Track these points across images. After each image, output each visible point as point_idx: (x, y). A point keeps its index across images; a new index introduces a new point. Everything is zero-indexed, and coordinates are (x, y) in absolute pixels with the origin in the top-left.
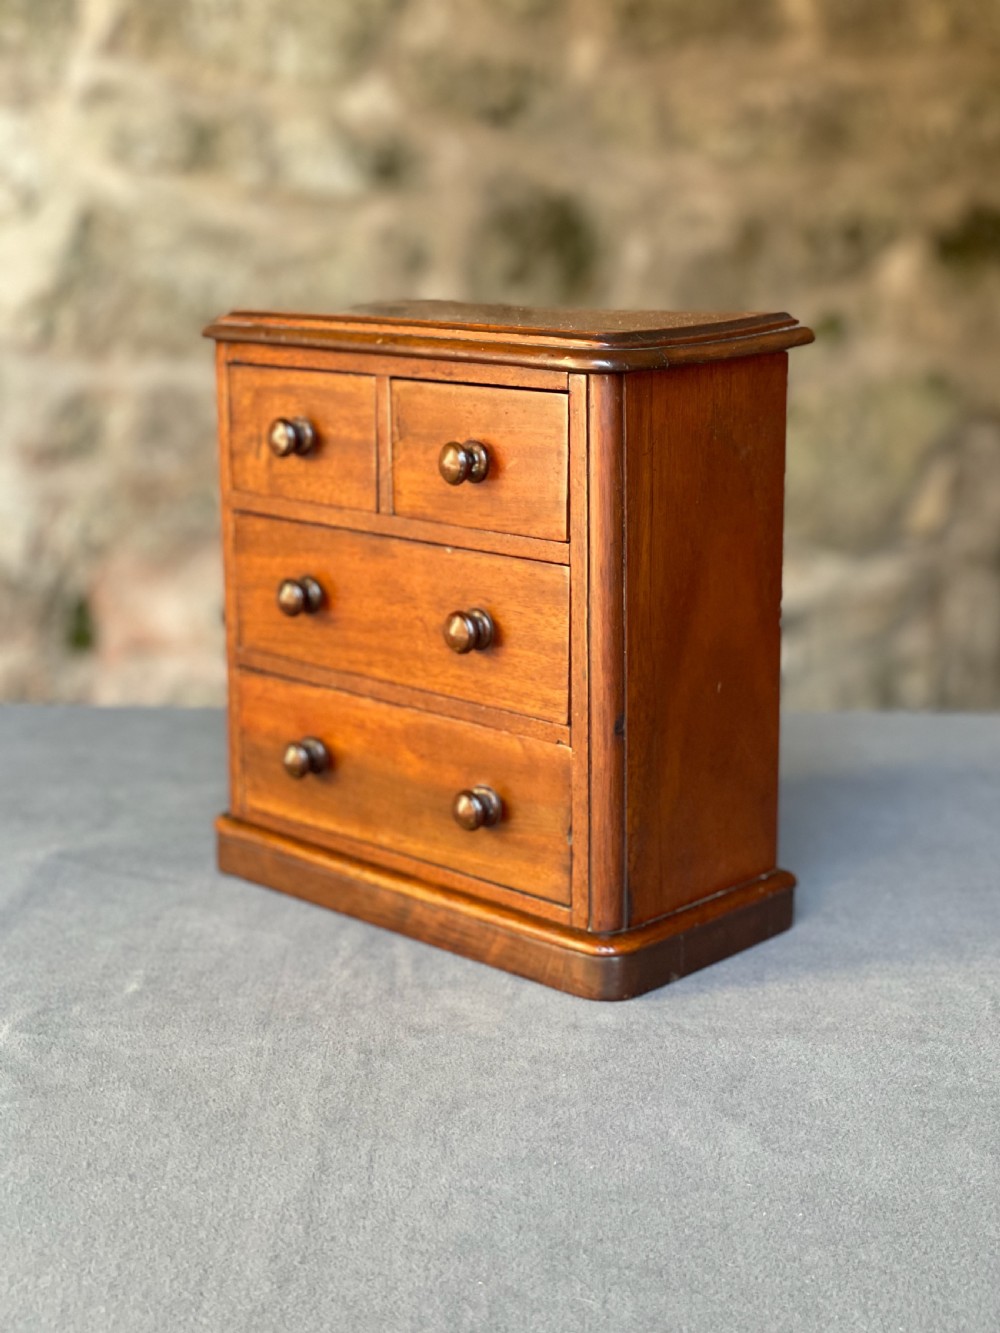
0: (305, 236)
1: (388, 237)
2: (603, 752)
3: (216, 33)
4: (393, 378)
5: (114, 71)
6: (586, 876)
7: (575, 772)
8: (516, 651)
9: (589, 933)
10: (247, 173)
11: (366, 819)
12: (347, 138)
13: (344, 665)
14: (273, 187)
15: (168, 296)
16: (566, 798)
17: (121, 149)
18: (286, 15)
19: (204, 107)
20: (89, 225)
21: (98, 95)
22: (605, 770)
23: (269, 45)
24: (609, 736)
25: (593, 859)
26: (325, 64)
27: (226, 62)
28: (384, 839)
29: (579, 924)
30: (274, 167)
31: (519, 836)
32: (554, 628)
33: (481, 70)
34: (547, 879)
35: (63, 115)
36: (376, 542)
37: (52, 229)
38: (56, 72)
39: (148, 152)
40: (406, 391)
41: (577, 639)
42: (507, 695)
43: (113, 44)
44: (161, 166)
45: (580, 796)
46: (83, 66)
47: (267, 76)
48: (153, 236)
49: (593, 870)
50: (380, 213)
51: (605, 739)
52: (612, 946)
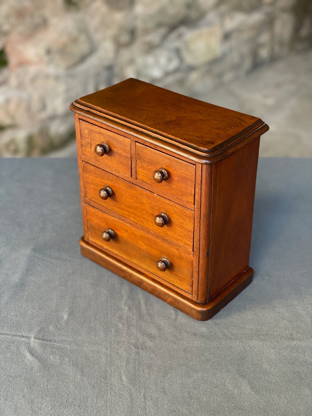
2: (203, 260)
4: (136, 142)
6: (197, 289)
7: (194, 263)
8: (176, 228)
9: (198, 303)
11: (128, 255)
13: (121, 213)
16: (192, 269)
22: (204, 264)
24: (205, 256)
25: (199, 285)
28: (134, 261)
29: (195, 299)
31: (176, 273)
32: (189, 226)
34: (184, 287)
36: (131, 185)
40: (141, 147)
41: (196, 231)
42: (173, 238)
45: (196, 270)
49: (199, 288)
51: (204, 257)
52: (204, 308)
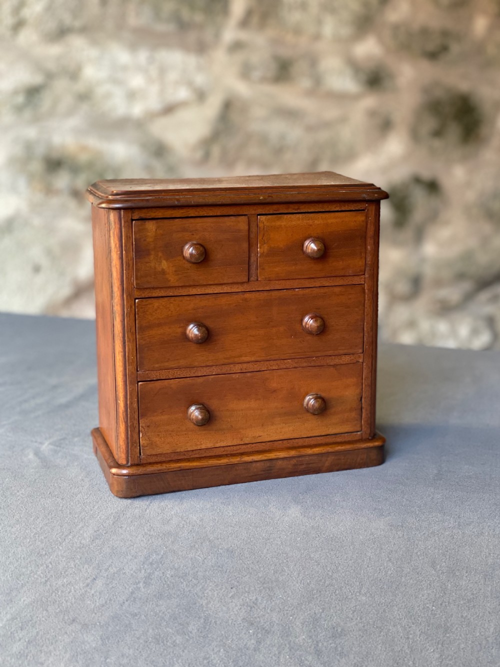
0: (331, 112)
1: (372, 114)
3: (295, 17)
5: (244, 36)
10: (306, 83)
12: (354, 66)
14: (317, 88)
15: (263, 140)
17: (246, 72)
18: (329, 8)
19: (285, 52)
20: (228, 106)
21: (237, 47)
23: (319, 22)
26: (346, 31)
27: (297, 31)
30: (318, 80)
33: (425, 32)
35: (220, 56)
37: (212, 108)
38: (217, 36)
39: (257, 74)
43: (245, 23)
44: (264, 80)
46: (230, 34)
47: (317, 37)
48: (258, 112)
50: (370, 101)
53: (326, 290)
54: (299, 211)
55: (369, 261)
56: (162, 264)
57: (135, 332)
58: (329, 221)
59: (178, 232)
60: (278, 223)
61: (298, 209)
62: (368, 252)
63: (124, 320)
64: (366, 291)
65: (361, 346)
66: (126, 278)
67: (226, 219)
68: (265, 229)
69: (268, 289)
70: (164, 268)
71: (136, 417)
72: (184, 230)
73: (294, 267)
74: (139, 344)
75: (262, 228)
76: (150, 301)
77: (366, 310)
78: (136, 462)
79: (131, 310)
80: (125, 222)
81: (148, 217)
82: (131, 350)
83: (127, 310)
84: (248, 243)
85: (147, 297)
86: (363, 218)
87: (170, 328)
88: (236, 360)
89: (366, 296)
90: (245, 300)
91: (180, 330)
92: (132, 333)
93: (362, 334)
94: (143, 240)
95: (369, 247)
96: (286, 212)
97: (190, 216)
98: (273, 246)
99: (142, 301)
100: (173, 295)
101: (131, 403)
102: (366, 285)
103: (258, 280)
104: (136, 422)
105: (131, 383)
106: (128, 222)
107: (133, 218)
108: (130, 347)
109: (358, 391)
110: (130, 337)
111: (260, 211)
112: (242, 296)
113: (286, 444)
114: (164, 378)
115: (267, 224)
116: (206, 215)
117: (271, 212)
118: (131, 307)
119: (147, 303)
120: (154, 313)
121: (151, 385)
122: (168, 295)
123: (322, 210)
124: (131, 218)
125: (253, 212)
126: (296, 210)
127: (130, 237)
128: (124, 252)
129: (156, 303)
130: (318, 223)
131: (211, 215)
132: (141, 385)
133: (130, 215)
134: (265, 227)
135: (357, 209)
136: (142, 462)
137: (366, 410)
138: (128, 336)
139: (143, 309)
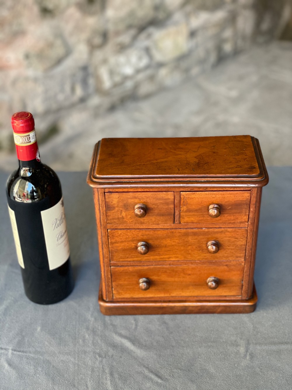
53: (222, 229)
54: (207, 190)
55: (251, 216)
56: (123, 214)
57: (108, 244)
58: (225, 196)
59: (131, 199)
60: (193, 196)
61: (206, 189)
62: (250, 211)
63: (102, 238)
64: (249, 231)
65: (244, 257)
66: (102, 219)
67: (161, 193)
68: (185, 199)
69: (186, 227)
70: (124, 216)
71: (110, 281)
72: (135, 198)
73: (202, 218)
74: (111, 250)
75: (183, 198)
76: (116, 230)
77: (248, 240)
78: (111, 300)
79: (106, 235)
80: (100, 193)
81: (114, 191)
82: (106, 253)
83: (103, 234)
84: (174, 205)
85: (114, 228)
86: (249, 195)
87: (128, 243)
88: (167, 259)
89: (248, 233)
90: (173, 232)
91: (133, 245)
92: (107, 245)
93: (244, 252)
94: (110, 202)
95: (252, 209)
96: (198, 190)
97: (138, 191)
98: (189, 207)
99: (112, 231)
100: (129, 228)
101: (107, 275)
102: (248, 228)
103: (180, 223)
104: (110, 284)
105: (107, 266)
106: (102, 193)
107: (105, 192)
108: (106, 251)
109: (241, 278)
110: (105, 246)
111: (182, 190)
112: (171, 231)
113: (196, 299)
114: (125, 265)
115: (186, 196)
116: (148, 191)
117: (189, 190)
118: (105, 233)
119: (114, 232)
120: (119, 237)
121: (118, 269)
122: (127, 228)
123: (221, 190)
124: (104, 191)
125: (178, 190)
126: (205, 189)
127: (103, 201)
128: (101, 208)
129: (120, 232)
130: (218, 196)
131: (152, 191)
132: (113, 268)
133: (103, 190)
134: (185, 198)
135: (245, 190)
136: (114, 300)
137: (245, 286)
138: (104, 246)
139: (112, 234)
